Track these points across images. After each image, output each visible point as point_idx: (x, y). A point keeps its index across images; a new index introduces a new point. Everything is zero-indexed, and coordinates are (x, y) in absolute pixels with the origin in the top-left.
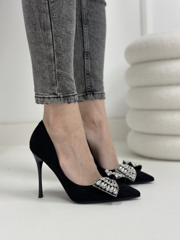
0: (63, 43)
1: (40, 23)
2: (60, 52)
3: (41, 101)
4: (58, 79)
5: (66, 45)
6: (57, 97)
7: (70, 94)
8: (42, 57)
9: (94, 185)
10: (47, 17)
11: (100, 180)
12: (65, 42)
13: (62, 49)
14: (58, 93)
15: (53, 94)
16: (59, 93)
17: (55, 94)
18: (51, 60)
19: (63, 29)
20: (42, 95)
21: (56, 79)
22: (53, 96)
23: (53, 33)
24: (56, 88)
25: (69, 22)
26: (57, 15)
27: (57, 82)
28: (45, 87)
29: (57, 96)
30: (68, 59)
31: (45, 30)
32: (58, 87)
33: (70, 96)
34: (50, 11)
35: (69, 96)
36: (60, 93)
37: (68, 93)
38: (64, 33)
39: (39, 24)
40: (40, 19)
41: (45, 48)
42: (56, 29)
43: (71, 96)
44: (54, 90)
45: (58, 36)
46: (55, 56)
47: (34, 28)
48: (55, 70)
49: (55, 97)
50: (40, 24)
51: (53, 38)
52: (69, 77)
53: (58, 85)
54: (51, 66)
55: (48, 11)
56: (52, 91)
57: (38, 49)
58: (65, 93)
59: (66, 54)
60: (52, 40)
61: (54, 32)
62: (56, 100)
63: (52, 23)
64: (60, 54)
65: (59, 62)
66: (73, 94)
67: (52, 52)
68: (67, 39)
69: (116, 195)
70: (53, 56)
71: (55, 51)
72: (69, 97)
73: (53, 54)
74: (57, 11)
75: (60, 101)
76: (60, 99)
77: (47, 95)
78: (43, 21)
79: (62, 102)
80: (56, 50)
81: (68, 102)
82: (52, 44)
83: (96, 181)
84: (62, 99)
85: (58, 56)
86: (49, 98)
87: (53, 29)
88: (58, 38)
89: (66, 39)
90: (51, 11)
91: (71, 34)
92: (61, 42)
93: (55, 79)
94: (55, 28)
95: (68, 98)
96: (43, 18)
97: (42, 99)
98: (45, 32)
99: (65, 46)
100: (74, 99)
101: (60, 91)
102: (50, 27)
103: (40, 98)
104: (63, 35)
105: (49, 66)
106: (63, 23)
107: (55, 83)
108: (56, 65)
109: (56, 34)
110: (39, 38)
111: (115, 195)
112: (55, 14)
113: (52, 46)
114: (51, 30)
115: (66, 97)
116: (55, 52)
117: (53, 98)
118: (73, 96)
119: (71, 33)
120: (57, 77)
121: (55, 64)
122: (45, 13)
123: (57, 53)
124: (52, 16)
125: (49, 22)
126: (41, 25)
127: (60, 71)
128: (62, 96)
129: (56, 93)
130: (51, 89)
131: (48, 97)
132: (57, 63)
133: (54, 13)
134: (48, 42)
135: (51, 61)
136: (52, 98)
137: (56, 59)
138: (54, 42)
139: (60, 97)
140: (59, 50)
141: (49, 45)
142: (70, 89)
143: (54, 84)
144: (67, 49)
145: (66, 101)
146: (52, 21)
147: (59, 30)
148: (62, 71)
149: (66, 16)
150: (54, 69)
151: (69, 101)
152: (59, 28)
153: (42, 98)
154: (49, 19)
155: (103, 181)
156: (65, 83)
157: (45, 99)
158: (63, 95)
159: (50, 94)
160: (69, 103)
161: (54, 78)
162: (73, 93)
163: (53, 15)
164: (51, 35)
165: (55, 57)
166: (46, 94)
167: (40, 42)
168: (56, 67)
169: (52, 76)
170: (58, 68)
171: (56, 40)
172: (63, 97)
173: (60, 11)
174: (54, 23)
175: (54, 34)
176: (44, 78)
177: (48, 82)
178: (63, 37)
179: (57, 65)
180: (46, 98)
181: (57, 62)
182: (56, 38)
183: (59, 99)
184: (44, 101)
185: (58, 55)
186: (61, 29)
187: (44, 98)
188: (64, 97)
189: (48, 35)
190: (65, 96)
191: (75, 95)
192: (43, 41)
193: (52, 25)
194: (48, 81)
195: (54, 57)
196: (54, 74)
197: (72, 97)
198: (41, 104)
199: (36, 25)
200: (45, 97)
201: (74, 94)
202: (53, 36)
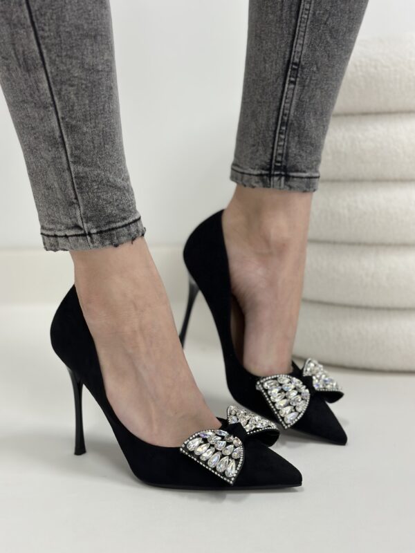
0: (77, 97)
1: (15, 53)
2: (74, 123)
3: (52, 245)
4: (80, 188)
5: (87, 102)
6: (84, 235)
7: (115, 222)
8: (35, 138)
9: (181, 449)
10: (28, 37)
11: (199, 436)
12: (83, 95)
13: (79, 114)
14: (85, 225)
15: (72, 228)
16: (87, 222)
17: (77, 227)
18: (54, 144)
19: (74, 62)
20: (51, 230)
21: (74, 190)
22: (73, 232)
23: (49, 75)
24: (78, 214)
25: (88, 41)
26: (53, 27)
27: (79, 198)
28: (55, 209)
29: (83, 232)
30: (99, 136)
31: (28, 71)
32: (81, 208)
33: (116, 228)
34: (35, 20)
35: (113, 229)
36: (90, 224)
37: (109, 222)
38: (77, 73)
39: (13, 55)
40: (14, 44)
41: (36, 115)
42: (55, 64)
43: (120, 227)
44: (75, 217)
45: (62, 83)
46: (64, 133)
47: (5, 68)
48: (69, 169)
49: (79, 235)
50: (16, 56)
51: (50, 89)
52: (109, 181)
53: (81, 204)
54: (58, 158)
55: (29, 21)
56: (71, 218)
57: (23, 119)
58: (103, 223)
59: (92, 126)
60: (49, 95)
61: (51, 73)
62: (82, 241)
63: (44, 51)
64: (75, 126)
65: (77, 148)
66: (123, 223)
67: (55, 124)
68: (90, 85)
69: (233, 479)
70: (57, 134)
71: (61, 120)
72: (114, 232)
73: (57, 128)
74: (52, 19)
75: (92, 242)
76: (91, 238)
77: (60, 230)
78: (21, 49)
79: (96, 245)
80: (63, 118)
81: (111, 244)
82: (52, 103)
83: (189, 439)
84: (95, 237)
85: (71, 133)
86: (66, 236)
87: (47, 66)
88: (64, 88)
89: (86, 87)
90: (37, 20)
91: (98, 71)
92: (72, 96)
93: (72, 191)
94: (53, 63)
95: (111, 234)
96: (21, 40)
97: (52, 239)
98: (30, 76)
99: (84, 105)
100: (130, 234)
101: (88, 220)
102: (40, 61)
103: (48, 236)
104: (75, 77)
105: (54, 159)
106: (72, 47)
107: (75, 201)
108: (69, 156)
109: (58, 78)
110: (21, 91)
111: (230, 480)
112: (46, 28)
113: (51, 108)
114: (43, 69)
115: (106, 231)
116: (62, 124)
117: (74, 238)
118: (124, 228)
119: (100, 68)
120: (77, 184)
121: (66, 153)
122: (24, 28)
123: (67, 125)
124: (40, 33)
125: (36, 48)
126: (18, 59)
127: (80, 168)
128: (94, 231)
129: (80, 223)
130: (67, 215)
131: (63, 234)
132: (72, 151)
133: (45, 25)
134: (40, 100)
135: (57, 146)
136: (72, 236)
137: (66, 139)
138: (56, 98)
139: (90, 234)
140: (70, 117)
141: (46, 108)
142: (114, 212)
143: (73, 203)
144: (92, 113)
145: (108, 242)
146: (43, 46)
147: (62, 67)
148: (87, 169)
149: (78, 28)
150: (66, 166)
151: (116, 241)
152: (62, 62)
153: (52, 236)
154: (35, 42)
155: (205, 441)
156: (99, 197)
157: (59, 239)
158: (96, 228)
159: (68, 228)
160: (116, 246)
161: (71, 188)
162: (124, 219)
163: (43, 30)
164: (46, 82)
165: (65, 137)
166: (59, 226)
167: (24, 101)
168: (70, 159)
169: (65, 183)
170: (74, 163)
171: (59, 94)
172: (97, 233)
173: (58, 19)
174: (49, 51)
175: (53, 78)
176: (49, 188)
177: (58, 199)
178: (76, 83)
179: (72, 154)
180: (60, 236)
181: (71, 148)
182: (59, 87)
183: (89, 238)
184: (58, 245)
185: (72, 129)
186: (68, 63)
187: (56, 236)
188: (100, 232)
189: (37, 81)
190: (104, 229)
191: (129, 224)
192: (29, 98)
193: (45, 55)
194: (59, 196)
195: (62, 137)
196: (68, 179)
197: (121, 229)
198: (51, 250)
199: (7, 59)
200: (58, 233)
201: (126, 222)
202: (52, 83)
